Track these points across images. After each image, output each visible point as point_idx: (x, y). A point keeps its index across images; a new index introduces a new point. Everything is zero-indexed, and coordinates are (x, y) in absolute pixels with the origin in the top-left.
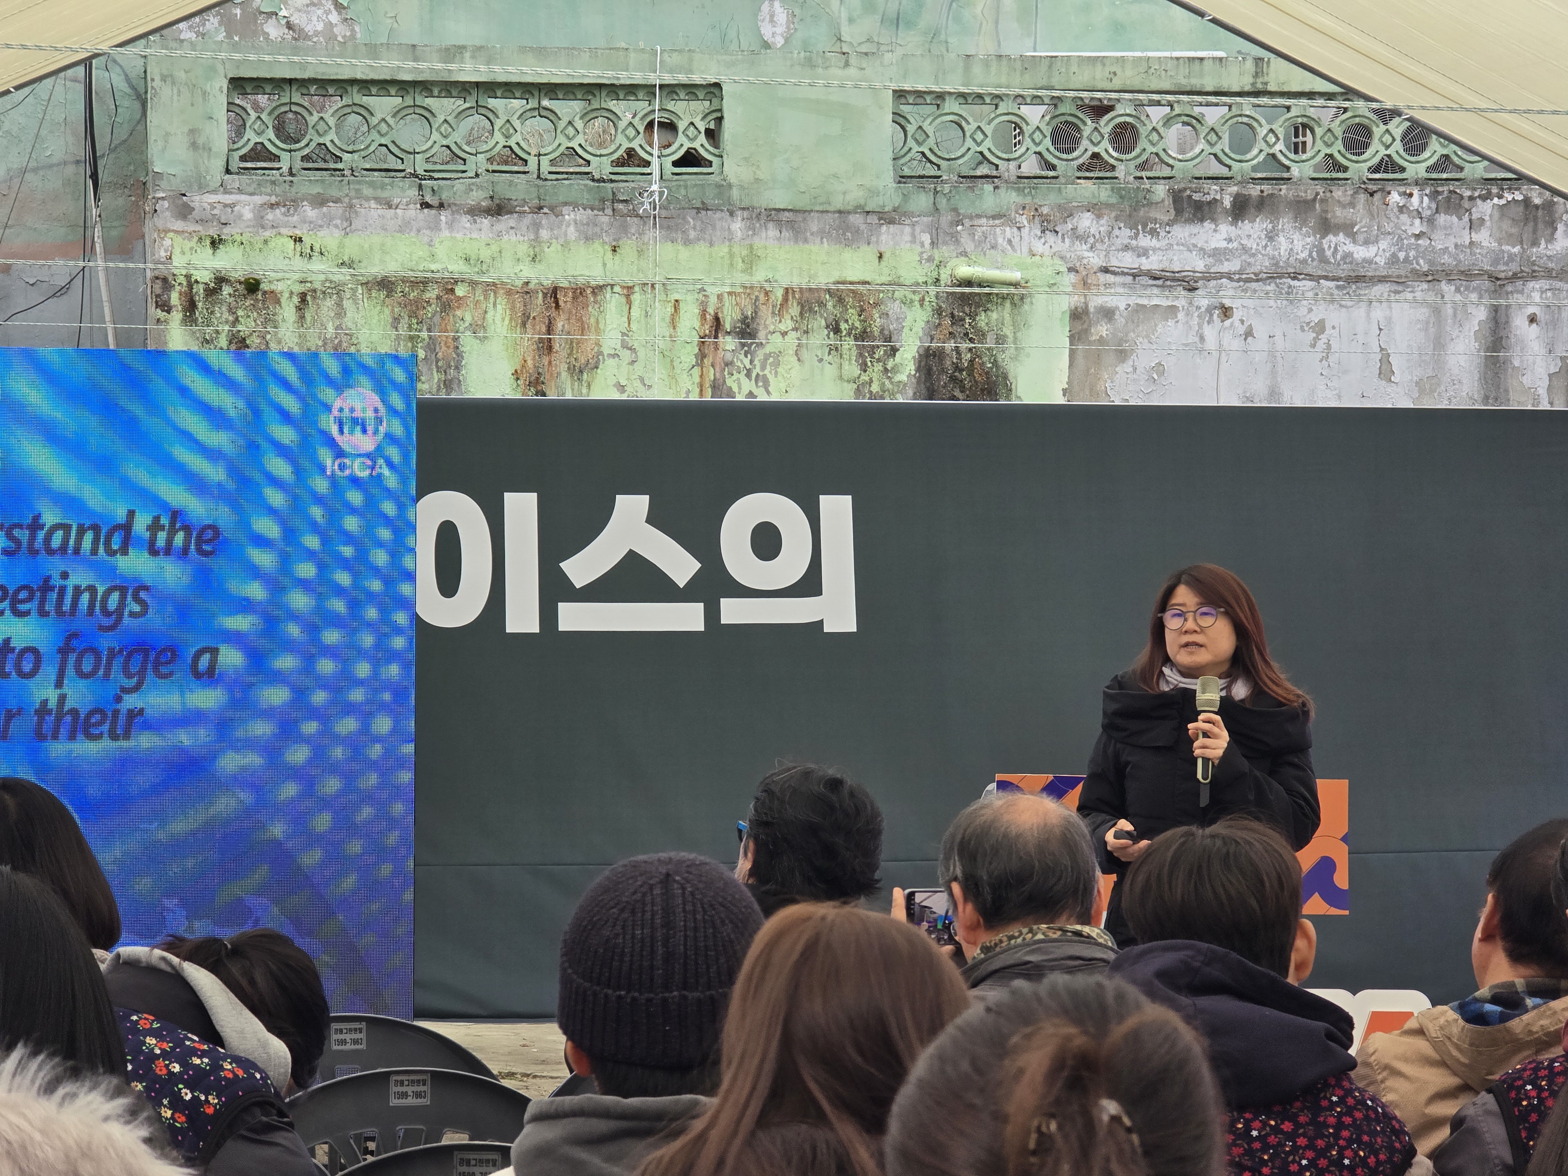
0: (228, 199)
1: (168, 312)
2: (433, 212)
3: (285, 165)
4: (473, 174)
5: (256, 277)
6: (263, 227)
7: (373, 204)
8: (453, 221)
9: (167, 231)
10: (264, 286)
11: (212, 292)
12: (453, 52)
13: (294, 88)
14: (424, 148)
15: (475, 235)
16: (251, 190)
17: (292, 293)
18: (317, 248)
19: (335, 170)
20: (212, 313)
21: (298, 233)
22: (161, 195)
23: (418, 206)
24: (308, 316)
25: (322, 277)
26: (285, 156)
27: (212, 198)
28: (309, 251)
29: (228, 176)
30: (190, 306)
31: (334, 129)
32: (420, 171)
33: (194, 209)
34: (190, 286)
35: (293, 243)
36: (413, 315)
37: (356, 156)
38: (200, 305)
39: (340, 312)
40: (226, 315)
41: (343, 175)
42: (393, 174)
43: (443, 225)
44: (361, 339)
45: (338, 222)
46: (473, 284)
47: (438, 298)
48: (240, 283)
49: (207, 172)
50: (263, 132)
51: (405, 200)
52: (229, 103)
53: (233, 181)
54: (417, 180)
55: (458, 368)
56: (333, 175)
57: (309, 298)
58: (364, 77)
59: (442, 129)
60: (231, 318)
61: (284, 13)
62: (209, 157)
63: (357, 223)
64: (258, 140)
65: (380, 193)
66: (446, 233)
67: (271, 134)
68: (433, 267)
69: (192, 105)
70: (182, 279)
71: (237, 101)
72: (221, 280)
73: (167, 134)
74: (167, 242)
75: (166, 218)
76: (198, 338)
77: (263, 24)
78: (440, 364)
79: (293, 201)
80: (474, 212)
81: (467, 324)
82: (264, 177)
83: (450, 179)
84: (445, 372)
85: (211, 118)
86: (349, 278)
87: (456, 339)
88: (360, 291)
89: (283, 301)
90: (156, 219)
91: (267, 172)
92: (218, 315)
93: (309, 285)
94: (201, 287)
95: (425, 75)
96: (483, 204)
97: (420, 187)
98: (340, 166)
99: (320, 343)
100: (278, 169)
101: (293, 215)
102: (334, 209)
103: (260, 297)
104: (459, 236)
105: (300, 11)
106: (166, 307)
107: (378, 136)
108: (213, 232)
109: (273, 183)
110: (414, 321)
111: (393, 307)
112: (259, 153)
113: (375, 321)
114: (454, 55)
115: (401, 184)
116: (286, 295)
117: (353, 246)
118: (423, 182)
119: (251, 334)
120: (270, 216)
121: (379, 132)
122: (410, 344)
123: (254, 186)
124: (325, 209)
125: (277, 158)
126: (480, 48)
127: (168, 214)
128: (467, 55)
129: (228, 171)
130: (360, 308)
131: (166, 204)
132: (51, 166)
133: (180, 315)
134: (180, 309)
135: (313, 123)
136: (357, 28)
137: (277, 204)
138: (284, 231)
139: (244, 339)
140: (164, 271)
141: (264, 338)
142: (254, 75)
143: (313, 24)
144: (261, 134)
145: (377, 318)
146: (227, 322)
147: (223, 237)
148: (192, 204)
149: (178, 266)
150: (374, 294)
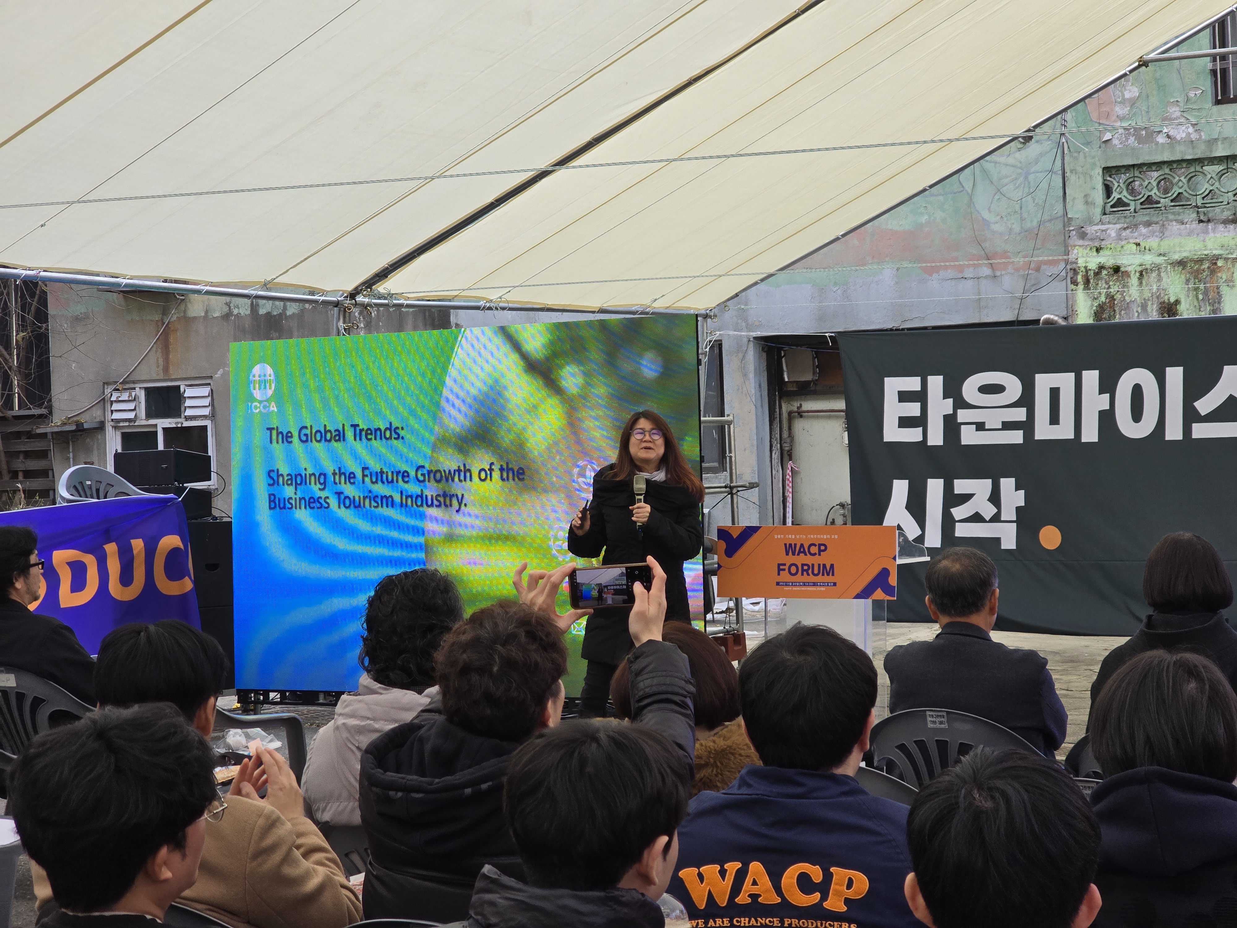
0: (1104, 227)
1: (1077, 285)
2: (1205, 224)
3: (1132, 208)
4: (1226, 203)
5: (1118, 265)
6: (1121, 240)
7: (1174, 223)
8: (1215, 228)
9: (1075, 246)
10: (1122, 269)
11: (1097, 274)
12: (1212, 142)
13: (1136, 169)
14: (1201, 192)
15: (1226, 234)
16: (1115, 221)
17: (1136, 271)
18: (1147, 248)
19: (1157, 208)
20: (1097, 284)
21: (1138, 241)
22: (1072, 228)
23: (1197, 222)
24: (1144, 282)
25: (1150, 262)
26: (1132, 203)
27: (1096, 228)
28: (1143, 249)
29: (1104, 216)
30: (1087, 282)
31: (1156, 187)
32: (1199, 204)
33: (1087, 234)
34: (1087, 272)
35: (1135, 246)
36: (1196, 277)
37: (1167, 200)
38: (1092, 281)
39: (1160, 279)
40: (1104, 285)
42: (1185, 207)
43: (1210, 230)
44: (1170, 292)
45: (1158, 234)
46: (1226, 259)
47: (1209, 268)
48: (1111, 268)
49: (1093, 214)
50: (1121, 192)
51: (1190, 220)
52: (1104, 180)
53: (1106, 218)
54: (1196, 209)
55: (1219, 303)
56: (1155, 211)
57: (1144, 273)
58: (1168, 160)
59: (1210, 182)
60: (1107, 286)
61: (1165, 130)
62: (1094, 208)
63: (1167, 233)
64: (1119, 197)
65: (1177, 217)
66: (1211, 235)
67: (1125, 193)
68: (1206, 252)
69: (1085, 183)
70: (1083, 269)
71: (1109, 178)
72: (1101, 268)
73: (1074, 199)
74: (1075, 251)
75: (1075, 240)
76: (1091, 298)
77: (1156, 138)
78: (1210, 301)
79: (1134, 225)
80: (1226, 222)
81: (1224, 280)
82: (1122, 215)
83: (1214, 207)
84: (1213, 306)
85: (1094, 188)
86: (1163, 261)
87: (1218, 288)
88: (1169, 268)
89: (1132, 275)
90: (1070, 240)
91: (1123, 212)
92: (1100, 285)
93: (1144, 266)
94: (1092, 272)
95: (1197, 155)
96: (1230, 218)
97: (1198, 212)
98: (1159, 205)
99: (1150, 295)
100: (1130, 210)
101: (1135, 232)
102: (1156, 227)
103: (1120, 274)
104: (1218, 235)
105: (1174, 129)
106: (1075, 283)
107: (1178, 189)
108: (1097, 244)
109: (1125, 217)
110: (1197, 281)
111: (1186, 274)
112: (1120, 203)
113: (1177, 282)
114: (1213, 144)
115: (1188, 212)
116: (1133, 272)
117: (1166, 245)
118: (1199, 210)
119: (1116, 293)
120: (1124, 234)
121: (1178, 186)
122: (1195, 293)
123: (1116, 220)
124: (1151, 228)
125: (1128, 205)
126: (1225, 139)
127: (1075, 237)
128: (1219, 143)
129: (1105, 214)
130: (1170, 275)
131: (1074, 233)
132: (1057, 218)
133: (1083, 287)
134: (1082, 283)
135: (1145, 186)
136: (1202, 134)
137: (1127, 228)
138: (1132, 241)
139: (1113, 296)
140: (1074, 266)
141: (1122, 295)
142: (1115, 165)
143: (1180, 133)
144: (1120, 193)
145: (1178, 281)
146: (1105, 288)
147: (1102, 246)
148: (1087, 232)
149: (1081, 262)
150: (1176, 268)
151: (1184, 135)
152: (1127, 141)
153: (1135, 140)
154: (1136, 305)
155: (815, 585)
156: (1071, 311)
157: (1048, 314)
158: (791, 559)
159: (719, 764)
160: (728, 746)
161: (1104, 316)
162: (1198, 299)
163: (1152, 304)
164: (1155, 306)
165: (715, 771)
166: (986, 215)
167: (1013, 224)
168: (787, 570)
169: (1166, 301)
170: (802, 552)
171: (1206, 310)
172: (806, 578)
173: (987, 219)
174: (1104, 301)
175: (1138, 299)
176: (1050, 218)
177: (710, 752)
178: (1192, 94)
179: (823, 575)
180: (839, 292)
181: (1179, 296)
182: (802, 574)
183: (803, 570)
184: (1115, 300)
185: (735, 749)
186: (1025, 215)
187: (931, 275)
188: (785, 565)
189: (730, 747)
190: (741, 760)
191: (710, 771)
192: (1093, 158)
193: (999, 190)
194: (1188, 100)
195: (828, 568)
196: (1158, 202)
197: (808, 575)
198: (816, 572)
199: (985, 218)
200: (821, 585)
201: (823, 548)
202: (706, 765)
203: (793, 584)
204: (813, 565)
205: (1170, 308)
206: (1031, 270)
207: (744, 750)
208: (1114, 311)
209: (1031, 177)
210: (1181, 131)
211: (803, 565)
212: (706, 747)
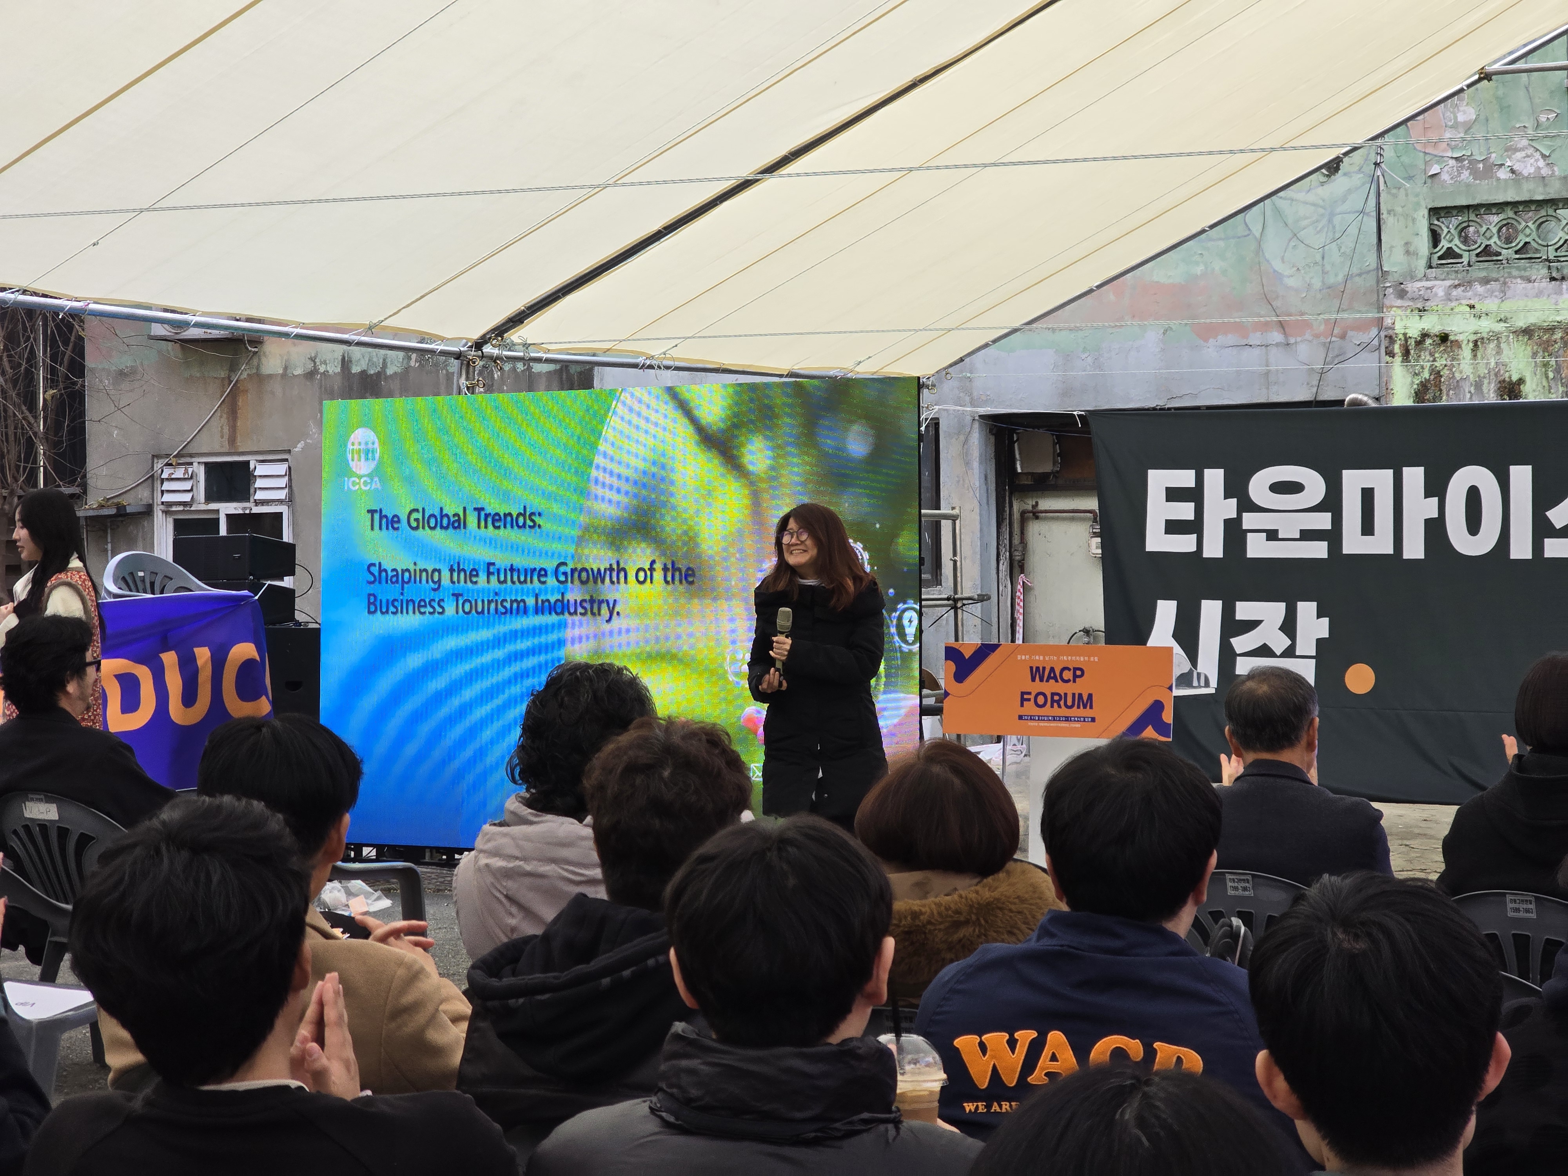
0: (1429, 284)
1: (1393, 357)
2: (1558, 283)
3: (1465, 260)
5: (1447, 332)
6: (1450, 300)
7: (1519, 281)
9: (1392, 307)
10: (1451, 338)
11: (1419, 343)
13: (1471, 211)
14: (1553, 242)
16: (1443, 277)
17: (1469, 341)
18: (1484, 311)
19: (1498, 261)
20: (1419, 356)
21: (1472, 302)
22: (1389, 285)
23: (1548, 280)
24: (1479, 355)
25: (1488, 330)
26: (1466, 254)
27: (1419, 284)
28: (1479, 313)
29: (1430, 270)
30: (1406, 353)
31: (1496, 235)
32: (1551, 257)
33: (1408, 292)
34: (1406, 340)
35: (1469, 309)
36: (1545, 350)
37: (1510, 250)
38: (1412, 352)
39: (1499, 351)
40: (1428, 357)
41: (1502, 264)
42: (1533, 260)
43: (1564, 291)
44: (1512, 368)
45: (1497, 293)
47: (1562, 338)
48: (1437, 336)
49: (1416, 269)
51: (1539, 277)
52: (1431, 224)
53: (1432, 273)
54: (1547, 263)
56: (1495, 264)
57: (1479, 343)
58: (1512, 200)
59: (1565, 229)
60: (1431, 359)
61: (1509, 163)
62: (1417, 259)
63: (1509, 294)
64: (1449, 246)
65: (1523, 273)
66: (1566, 296)
67: (1457, 241)
68: (1558, 319)
69: (1406, 227)
70: (1401, 336)
71: (1436, 222)
72: (1425, 335)
73: (1392, 247)
74: (1392, 312)
75: (1391, 299)
76: (1411, 373)
77: (1496, 172)
78: (1563, 381)
79: (1468, 282)
82: (1453, 269)
84: (1567, 386)
85: (1418, 234)
86: (1504, 329)
88: (1512, 337)
89: (1463, 346)
90: (1385, 300)
91: (1454, 265)
92: (1423, 357)
93: (1479, 335)
94: (1413, 341)
95: (1550, 195)
97: (1549, 268)
98: (1500, 258)
99: (1486, 372)
100: (1462, 262)
101: (1469, 291)
102: (1495, 286)
103: (1449, 344)
105: (1519, 161)
106: (1391, 354)
107: (1524, 237)
108: (1420, 306)
109: (1456, 272)
110: (1546, 354)
111: (1533, 346)
112: (1450, 253)
113: (1521, 355)
115: (1537, 267)
116: (1465, 342)
117: (1507, 308)
118: (1551, 264)
119: (1443, 369)
120: (1454, 293)
121: (1525, 234)
122: (1544, 369)
123: (1445, 275)
124: (1489, 286)
125: (1460, 256)
127: (1392, 296)
129: (1430, 267)
130: (1512, 347)
131: (1391, 290)
132: (1369, 271)
133: (1401, 359)
134: (1400, 354)
135: (1482, 233)
136: (1556, 169)
137: (1459, 285)
138: (1465, 302)
139: (1439, 372)
140: (1390, 332)
141: (1451, 370)
142: (1444, 205)
143: (1527, 169)
144: (1451, 241)
145: (1522, 353)
146: (1428, 361)
147: (1426, 308)
148: (1407, 289)
149: (1399, 328)
150: (1520, 338)
151: (1532, 170)
152: (1460, 176)
153: (1470, 174)
154: (1468, 383)
155: (1068, 720)
156: (1386, 390)
157: (1354, 392)
158: (1038, 686)
159: (983, 922)
160: (995, 899)
161: (1427, 397)
162: (1547, 377)
163: (1489, 383)
164: (1493, 385)
165: (977, 930)
166: (1277, 265)
167: (1312, 278)
168: (1032, 700)
169: (1507, 379)
170: (1052, 678)
171: (1558, 390)
172: (1056, 711)
173: (1280, 271)
174: (1428, 378)
175: (1471, 376)
176: (1358, 272)
177: (971, 906)
178: (1543, 118)
179: (1079, 707)
180: (1090, 360)
181: (1524, 374)
182: (1052, 706)
183: (1053, 701)
184: (1441, 376)
185: (1003, 903)
186: (1328, 267)
187: (1206, 340)
188: (1029, 693)
189: (998, 900)
190: (1011, 917)
191: (971, 930)
192: (1417, 195)
193: (1295, 235)
194: (1538, 126)
195: (1085, 698)
196: (1499, 254)
197: (1059, 706)
198: (1069, 703)
199: (1276, 269)
200: (1075, 721)
201: (1078, 673)
202: (967, 922)
203: (1040, 718)
204: (1066, 694)
205: (1511, 388)
206: (1335, 336)
207: (1015, 904)
208: (1441, 390)
209: (1337, 220)
210: (1529, 165)
211: (1053, 694)
212: (966, 898)
